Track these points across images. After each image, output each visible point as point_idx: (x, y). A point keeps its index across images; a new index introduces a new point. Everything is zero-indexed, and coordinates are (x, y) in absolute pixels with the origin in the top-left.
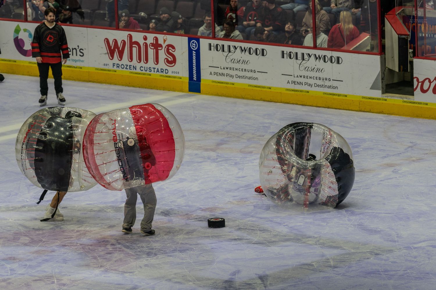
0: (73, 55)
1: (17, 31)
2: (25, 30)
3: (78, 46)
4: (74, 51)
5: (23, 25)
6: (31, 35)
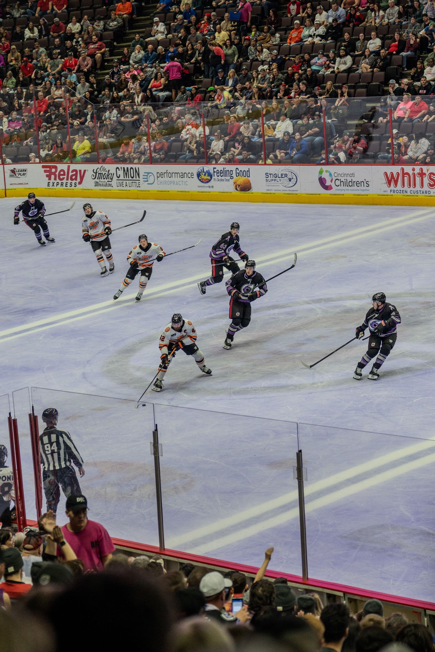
1: (321, 172)
2: (327, 171)
3: (365, 179)
4: (362, 183)
5: (325, 168)
6: (331, 175)
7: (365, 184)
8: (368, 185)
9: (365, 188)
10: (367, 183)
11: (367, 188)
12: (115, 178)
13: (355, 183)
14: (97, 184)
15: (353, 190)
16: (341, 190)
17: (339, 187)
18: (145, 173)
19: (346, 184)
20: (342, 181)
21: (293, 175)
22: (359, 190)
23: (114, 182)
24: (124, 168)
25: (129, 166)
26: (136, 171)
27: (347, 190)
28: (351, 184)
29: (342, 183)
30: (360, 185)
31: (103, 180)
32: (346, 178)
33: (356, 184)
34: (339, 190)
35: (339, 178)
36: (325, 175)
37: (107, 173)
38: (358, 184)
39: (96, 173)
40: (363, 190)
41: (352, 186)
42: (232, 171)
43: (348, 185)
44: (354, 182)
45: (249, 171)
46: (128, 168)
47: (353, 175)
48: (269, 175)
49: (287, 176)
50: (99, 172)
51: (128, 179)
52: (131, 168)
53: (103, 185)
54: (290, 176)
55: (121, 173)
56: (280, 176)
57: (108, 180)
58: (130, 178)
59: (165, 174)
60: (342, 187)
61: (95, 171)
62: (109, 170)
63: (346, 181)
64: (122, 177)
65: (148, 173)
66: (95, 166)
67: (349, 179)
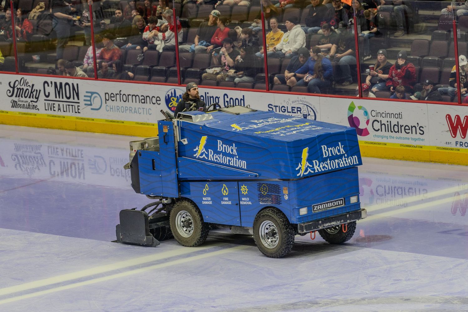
0: (412, 133)
1: (351, 108)
2: (360, 108)
3: (418, 124)
4: (414, 129)
5: (358, 102)
6: (366, 113)
7: (418, 131)
8: (422, 133)
9: (418, 136)
10: (421, 128)
11: (421, 137)
12: (42, 97)
13: (403, 128)
14: (15, 104)
15: (400, 138)
16: (382, 137)
17: (379, 133)
18: (87, 92)
19: (390, 128)
20: (384, 124)
21: (309, 109)
22: (408, 139)
23: (41, 102)
24: (55, 83)
25: (64, 81)
26: (74, 89)
27: (391, 137)
28: (396, 130)
29: (383, 126)
30: (410, 131)
31: (24, 99)
32: (389, 120)
33: (405, 129)
34: (378, 136)
35: (379, 119)
36: (358, 113)
37: (30, 89)
38: (408, 129)
39: (14, 88)
40: (416, 140)
41: (398, 131)
42: (218, 98)
43: (392, 130)
44: (401, 126)
45: (244, 100)
46: (61, 84)
47: (399, 115)
48: (274, 108)
49: (300, 111)
50: (19, 87)
51: (61, 99)
52: (67, 84)
53: (23, 106)
54: (305, 111)
55: (51, 89)
56: (290, 110)
57: (31, 99)
58: (65, 99)
59: (118, 96)
60: (383, 133)
61: (12, 85)
62: (33, 85)
63: (389, 123)
64: (52, 97)
65: (92, 93)
66: (13, 78)
67: (394, 121)
